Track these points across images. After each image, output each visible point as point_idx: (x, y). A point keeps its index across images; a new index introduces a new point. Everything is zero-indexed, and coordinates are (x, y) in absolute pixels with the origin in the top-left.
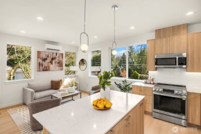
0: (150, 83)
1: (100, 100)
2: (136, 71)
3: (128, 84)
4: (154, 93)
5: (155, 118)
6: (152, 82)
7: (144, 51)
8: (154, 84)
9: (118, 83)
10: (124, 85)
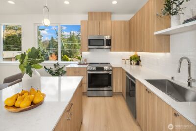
0: (84, 64)
1: (22, 94)
2: (66, 56)
3: (61, 67)
4: (89, 72)
5: (89, 96)
6: (85, 63)
7: (73, 36)
8: (87, 64)
9: (48, 67)
10: (57, 69)
